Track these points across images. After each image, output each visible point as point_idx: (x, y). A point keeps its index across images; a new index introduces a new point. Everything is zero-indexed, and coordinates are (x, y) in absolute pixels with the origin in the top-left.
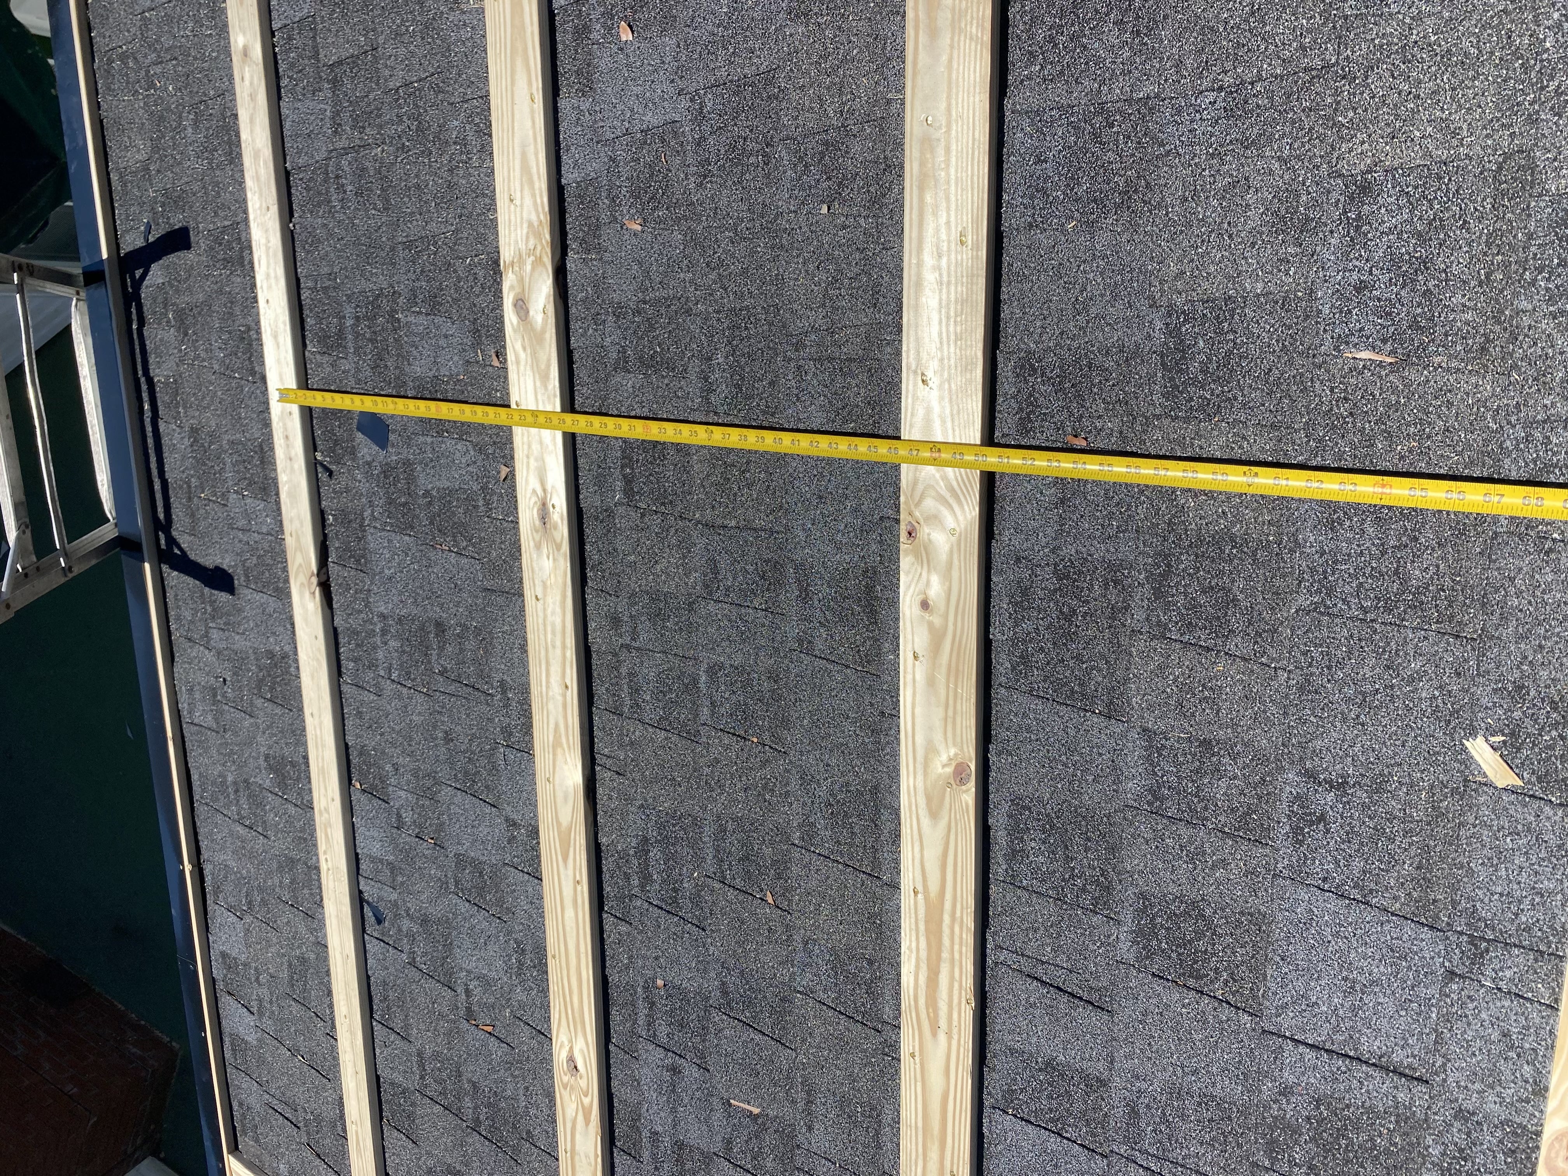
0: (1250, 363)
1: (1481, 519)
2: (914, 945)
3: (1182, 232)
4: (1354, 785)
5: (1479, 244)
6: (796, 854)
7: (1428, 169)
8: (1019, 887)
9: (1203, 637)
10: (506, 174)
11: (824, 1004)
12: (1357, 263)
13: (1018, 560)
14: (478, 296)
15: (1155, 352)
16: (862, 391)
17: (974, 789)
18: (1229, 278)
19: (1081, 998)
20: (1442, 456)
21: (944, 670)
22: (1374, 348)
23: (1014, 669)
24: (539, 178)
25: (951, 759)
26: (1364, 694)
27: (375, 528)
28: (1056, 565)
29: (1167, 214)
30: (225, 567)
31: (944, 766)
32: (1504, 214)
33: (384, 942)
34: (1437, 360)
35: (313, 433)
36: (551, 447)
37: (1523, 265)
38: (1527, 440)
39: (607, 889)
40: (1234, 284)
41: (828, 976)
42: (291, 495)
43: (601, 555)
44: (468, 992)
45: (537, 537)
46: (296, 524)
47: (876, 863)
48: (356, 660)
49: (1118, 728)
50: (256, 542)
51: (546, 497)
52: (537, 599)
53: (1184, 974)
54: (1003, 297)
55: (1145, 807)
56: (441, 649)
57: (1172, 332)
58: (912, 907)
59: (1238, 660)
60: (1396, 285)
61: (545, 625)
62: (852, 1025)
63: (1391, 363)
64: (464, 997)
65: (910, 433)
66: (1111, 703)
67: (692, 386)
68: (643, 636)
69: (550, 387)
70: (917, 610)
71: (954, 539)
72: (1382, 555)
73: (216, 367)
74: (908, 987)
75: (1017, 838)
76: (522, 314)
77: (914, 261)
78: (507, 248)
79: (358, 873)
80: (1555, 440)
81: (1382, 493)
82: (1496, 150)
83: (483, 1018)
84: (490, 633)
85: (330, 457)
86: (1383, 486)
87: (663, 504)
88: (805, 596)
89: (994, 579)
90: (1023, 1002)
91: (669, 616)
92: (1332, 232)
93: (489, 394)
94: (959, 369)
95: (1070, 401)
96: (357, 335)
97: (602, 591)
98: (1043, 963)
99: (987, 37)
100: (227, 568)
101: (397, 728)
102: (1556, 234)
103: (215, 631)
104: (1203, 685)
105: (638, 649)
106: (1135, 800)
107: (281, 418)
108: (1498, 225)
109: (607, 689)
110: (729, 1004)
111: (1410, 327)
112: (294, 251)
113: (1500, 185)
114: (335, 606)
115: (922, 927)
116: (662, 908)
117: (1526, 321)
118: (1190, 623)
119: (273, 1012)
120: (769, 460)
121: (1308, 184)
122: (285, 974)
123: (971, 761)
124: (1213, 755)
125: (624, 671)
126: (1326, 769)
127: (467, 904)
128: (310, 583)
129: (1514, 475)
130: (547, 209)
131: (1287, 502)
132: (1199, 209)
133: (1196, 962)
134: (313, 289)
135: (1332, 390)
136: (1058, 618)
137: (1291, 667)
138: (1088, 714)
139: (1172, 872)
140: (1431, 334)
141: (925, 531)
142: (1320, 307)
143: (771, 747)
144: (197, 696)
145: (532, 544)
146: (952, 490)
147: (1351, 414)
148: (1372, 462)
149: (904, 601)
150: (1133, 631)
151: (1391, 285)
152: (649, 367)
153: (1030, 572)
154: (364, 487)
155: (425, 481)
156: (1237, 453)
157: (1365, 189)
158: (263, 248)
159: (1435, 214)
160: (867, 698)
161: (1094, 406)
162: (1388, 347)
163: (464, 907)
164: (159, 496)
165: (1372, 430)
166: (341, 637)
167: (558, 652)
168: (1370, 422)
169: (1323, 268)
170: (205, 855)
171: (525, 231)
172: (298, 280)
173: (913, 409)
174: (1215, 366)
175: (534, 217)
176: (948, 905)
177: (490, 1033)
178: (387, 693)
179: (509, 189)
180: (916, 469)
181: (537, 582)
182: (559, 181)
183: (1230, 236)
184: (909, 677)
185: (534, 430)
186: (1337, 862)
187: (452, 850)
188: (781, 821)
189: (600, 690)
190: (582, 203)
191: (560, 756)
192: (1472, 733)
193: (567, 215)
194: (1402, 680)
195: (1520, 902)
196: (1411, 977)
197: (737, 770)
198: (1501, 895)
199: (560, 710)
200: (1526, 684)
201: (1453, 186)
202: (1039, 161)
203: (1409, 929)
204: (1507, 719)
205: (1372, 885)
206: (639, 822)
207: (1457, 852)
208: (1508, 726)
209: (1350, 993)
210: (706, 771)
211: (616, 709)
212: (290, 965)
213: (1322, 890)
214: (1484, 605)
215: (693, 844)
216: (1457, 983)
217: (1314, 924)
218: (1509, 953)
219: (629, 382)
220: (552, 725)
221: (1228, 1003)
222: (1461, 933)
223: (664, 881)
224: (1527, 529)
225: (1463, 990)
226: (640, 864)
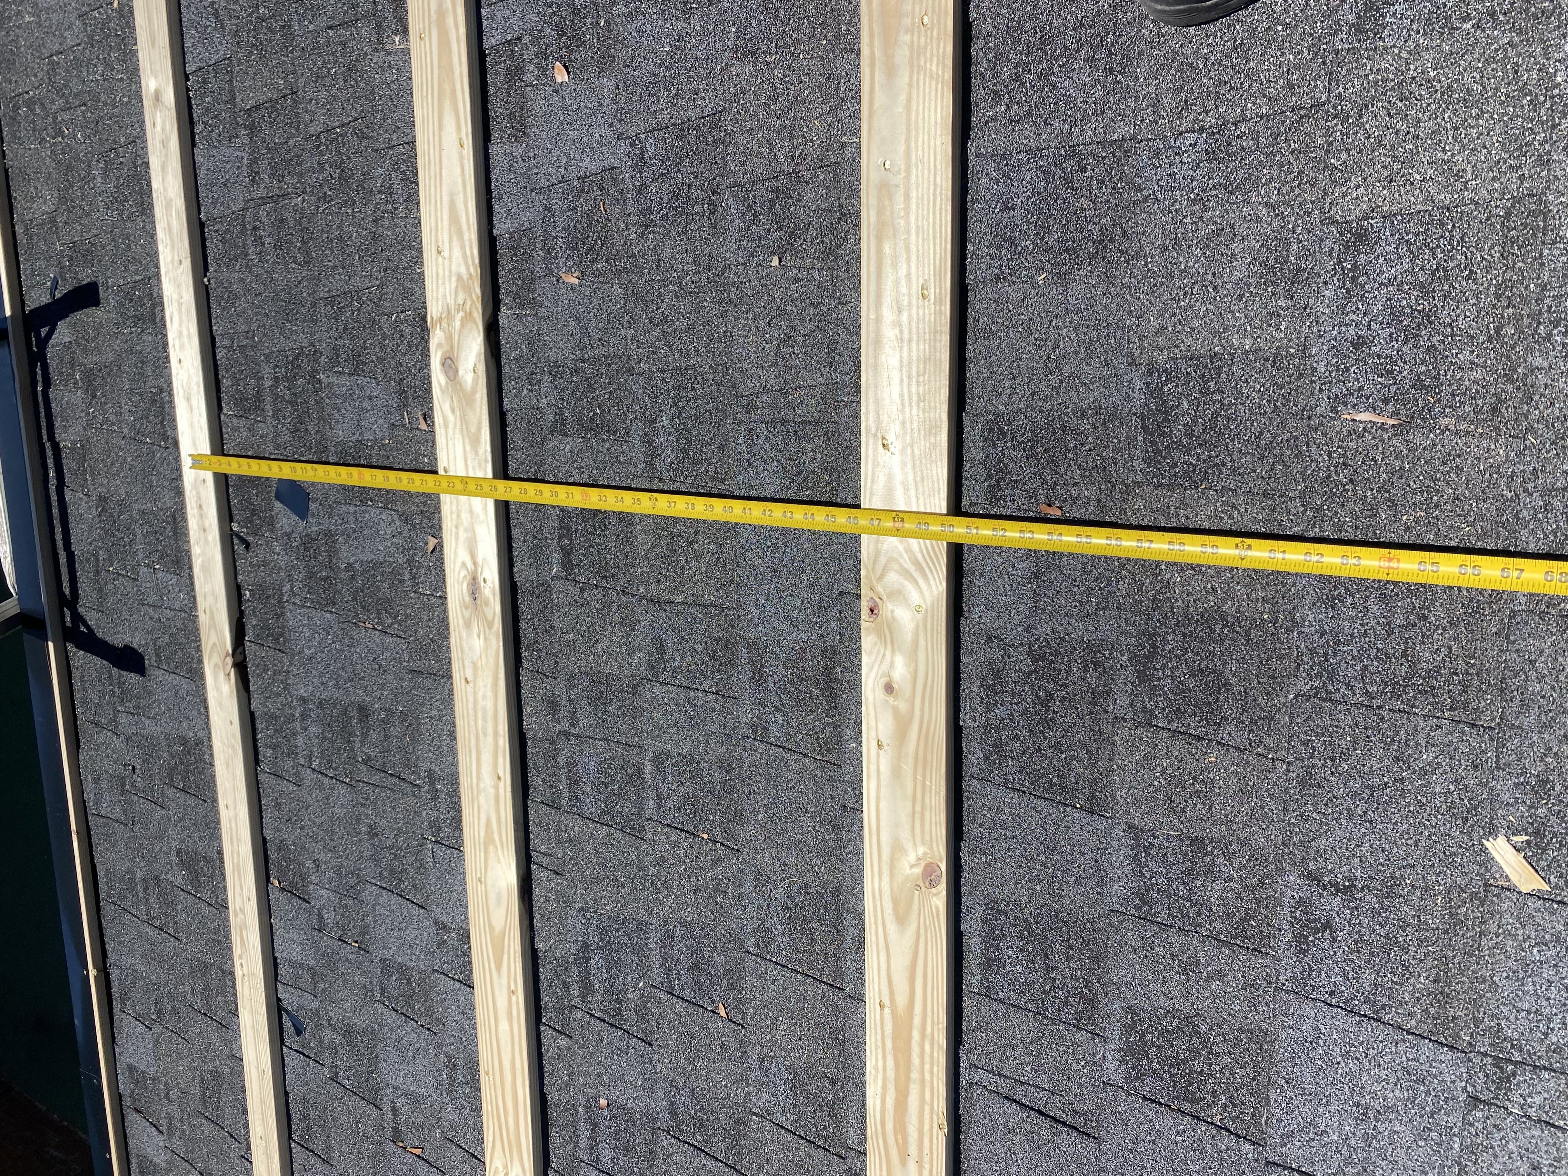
0: (1239, 425)
1: (1496, 595)
2: (880, 1063)
3: (1162, 284)
4: (1362, 889)
5: (1487, 296)
6: (750, 962)
7: (1430, 215)
8: (995, 1000)
9: (1193, 725)
10: (433, 224)
11: (782, 1127)
12: (1354, 317)
13: (989, 639)
14: (404, 355)
15: (1135, 414)
16: (819, 456)
17: (944, 893)
18: (1215, 333)
19: (1064, 1124)
20: (1452, 526)
21: (911, 760)
22: (1374, 410)
23: (987, 758)
24: (469, 231)
25: (919, 859)
26: (1371, 788)
27: (294, 604)
28: (1030, 645)
29: (1146, 265)
30: (135, 646)
31: (912, 867)
32: (1514, 263)
33: (304, 1055)
34: (1444, 422)
35: (229, 502)
36: (482, 516)
37: (1536, 318)
38: (1546, 510)
39: (545, 998)
40: (1220, 340)
41: (787, 1096)
42: (205, 569)
43: (537, 633)
44: (395, 1111)
45: (467, 614)
46: (210, 600)
47: (838, 973)
48: (274, 747)
49: (1102, 825)
50: (168, 619)
51: (476, 571)
52: (467, 681)
53: (1178, 1098)
54: (969, 355)
55: (1133, 911)
56: (365, 735)
57: (1153, 392)
58: (878, 1022)
59: (1231, 750)
60: (1397, 341)
61: (475, 710)
62: (813, 1151)
63: (1393, 426)
64: (390, 1116)
65: (870, 501)
66: (1094, 797)
67: (636, 451)
68: (583, 722)
69: (481, 452)
70: (880, 693)
71: (919, 617)
72: (1389, 635)
73: (126, 431)
74: (874, 1110)
75: (992, 946)
76: (451, 374)
77: (872, 317)
78: (434, 303)
79: (276, 980)
81: (1389, 568)
82: (1504, 194)
83: (411, 1139)
84: (417, 718)
85: (247, 528)
86: (1390, 560)
87: (605, 577)
88: (759, 678)
89: (964, 659)
90: (1001, 1127)
91: (611, 700)
92: (1326, 283)
93: (416, 459)
94: (922, 433)
95: (1043, 468)
96: (276, 397)
97: (538, 672)
98: (1022, 1084)
99: (949, 75)
100: (136, 647)
101: (318, 821)
103: (124, 715)
104: (1194, 778)
105: (577, 736)
106: (1121, 905)
107: (195, 486)
108: (1507, 276)
109: (544, 780)
110: (678, 1126)
111: (1413, 386)
112: (209, 308)
113: (1509, 232)
114: (252, 689)
115: (889, 1044)
116: (604, 1021)
117: (1542, 379)
118: (1179, 709)
119: (184, 1132)
120: (718, 531)
121: (1298, 232)
122: (196, 1090)
123: (941, 861)
124: (1206, 855)
125: (561, 760)
126: (1331, 871)
127: (394, 1014)
128: (225, 664)
129: (1532, 548)
130: (477, 261)
131: (1283, 577)
132: (1181, 259)
133: (1191, 1084)
134: (230, 348)
135: (1330, 455)
136: (1034, 703)
137: (1291, 759)
138: (1068, 809)
139: (1164, 983)
140: (1436, 394)
141: (888, 608)
142: (1315, 365)
143: (722, 844)
144: (104, 785)
145: (461, 622)
146: (916, 563)
147: (1351, 481)
148: (1375, 534)
149: (866, 684)
150: (1116, 718)
151: (1391, 341)
152: (588, 430)
153: (1002, 652)
154: (282, 560)
155: (347, 554)
156: (1227, 524)
157: (1361, 236)
158: (175, 304)
159: (1438, 264)
160: (828, 790)
161: (1069, 473)
162: (1390, 408)
163: (391, 1016)
164: (64, 570)
165: (1375, 498)
166: (258, 721)
167: (490, 739)
168: (1372, 490)
169: (1317, 322)
170: (112, 958)
171: (454, 285)
172: (213, 339)
173: (873, 475)
174: (1201, 428)
175: (463, 271)
176: (917, 1021)
177: (418, 1156)
178: (307, 783)
179: (437, 242)
180: (878, 541)
181: (466, 663)
182: (490, 232)
183: (1215, 288)
184: (873, 767)
185: (463, 498)
186: (1345, 975)
187: (378, 954)
188: (734, 926)
189: (536, 781)
190: (516, 255)
191: (492, 855)
192: (1492, 832)
193: (500, 268)
194: (1414, 773)
195: (1550, 1020)
196: (1430, 1102)
197: (685, 870)
198: (1529, 1012)
199: (492, 803)
200: (1551, 778)
201: (1457, 233)
202: (1006, 208)
203: (1426, 1049)
204: (1530, 816)
205: (1385, 1000)
206: (579, 926)
207: (1478, 964)
208: (1532, 824)
209: (1362, 1120)
210: (652, 870)
211: (554, 802)
212: (202, 1080)
213: (1331, 1005)
214: (1502, 690)
215: (637, 951)
216: (1482, 1110)
217: (1321, 1043)
218: (1539, 1076)
219: (567, 446)
220: (483, 821)
221: (1228, 1130)
222: (1485, 1054)
223: (606, 991)
224: (1548, 607)
225: (1488, 1118)
226: (580, 973)
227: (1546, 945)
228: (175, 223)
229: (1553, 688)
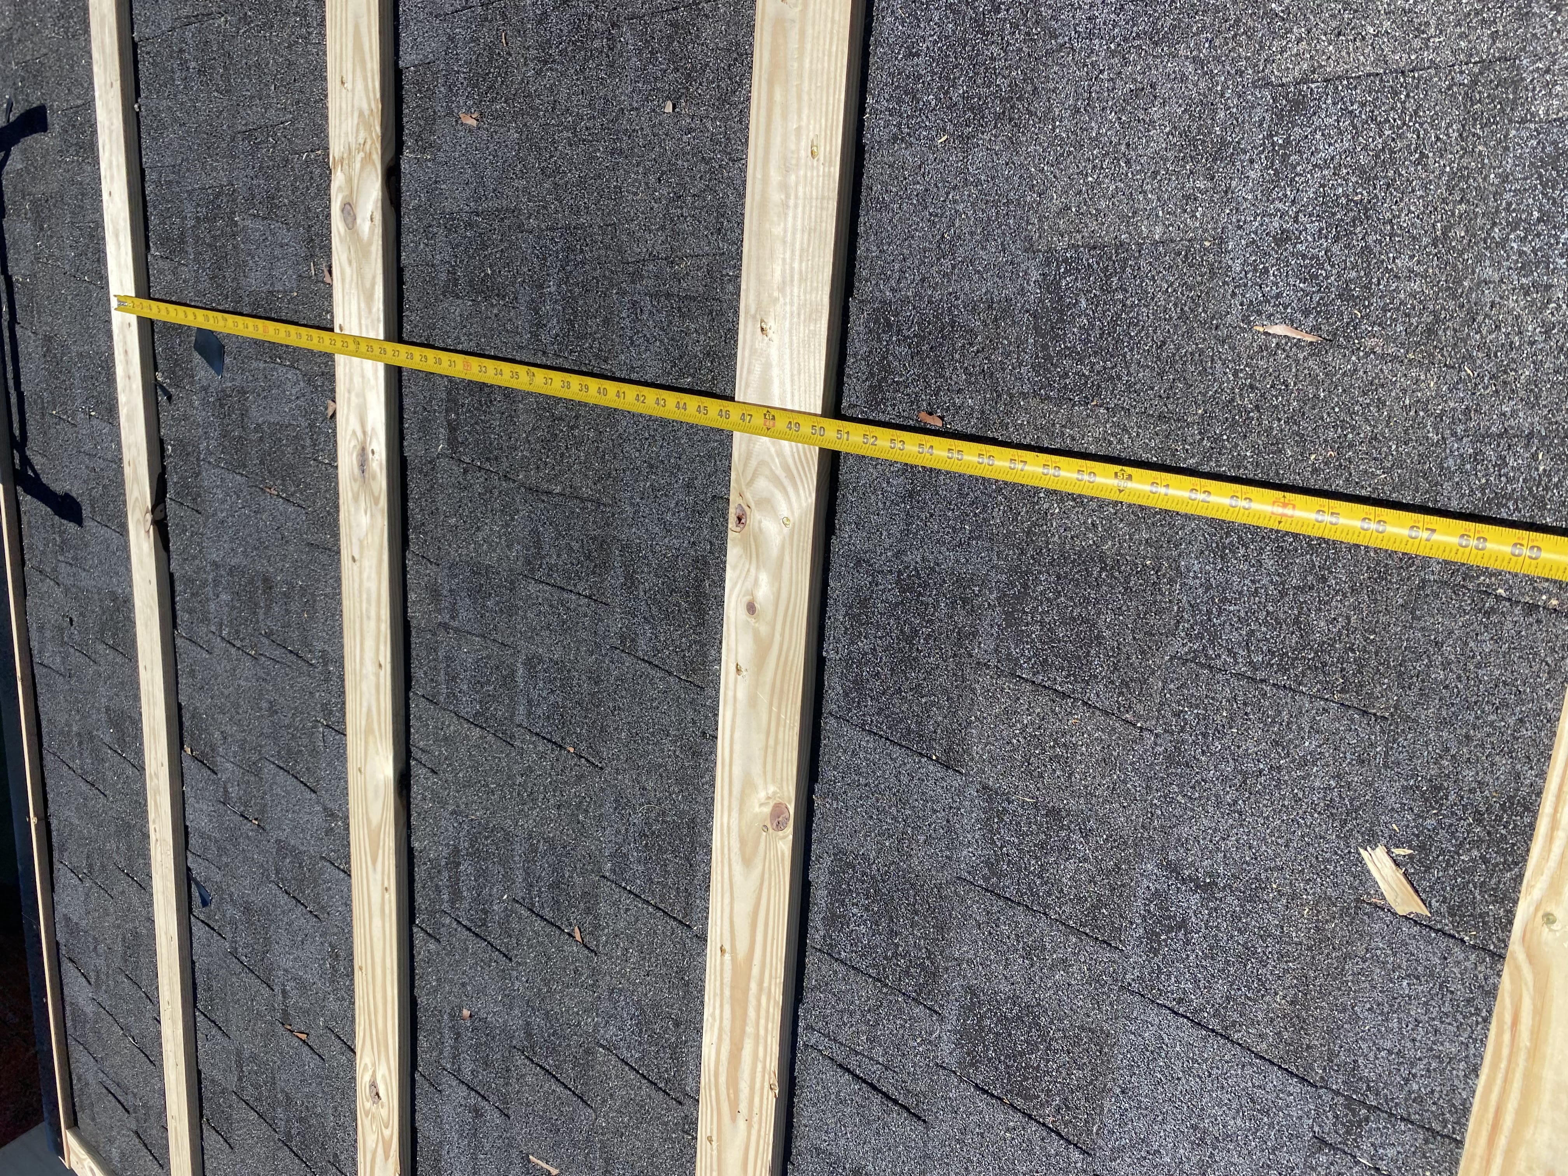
0: (1140, 332)
1: (1408, 560)
2: (717, 1012)
3: (1070, 153)
4: (1224, 887)
5: (1438, 186)
6: (606, 887)
7: (1381, 80)
8: (837, 960)
9: (1059, 680)
10: (338, 51)
11: (627, 1064)
12: (1280, 206)
13: (858, 563)
14: (313, 199)
15: (1027, 311)
16: (702, 337)
17: (791, 837)
18: (1123, 217)
19: (895, 1102)
20: (1366, 472)
21: (767, 688)
22: (1292, 322)
23: (846, 695)
24: (372, 58)
25: (769, 798)
26: (1245, 775)
27: (209, 463)
28: (900, 573)
29: (1054, 129)
30: (74, 495)
31: (761, 805)
32: (1475, 147)
33: (209, 926)
34: (1370, 342)
35: (154, 350)
36: (373, 382)
37: (1493, 218)
38: (1475, 459)
39: (419, 900)
40: (1127, 227)
41: (633, 1032)
42: (129, 418)
43: (424, 515)
44: (284, 992)
45: (356, 486)
46: (134, 451)
47: (688, 907)
48: (191, 611)
49: (957, 782)
50: (102, 470)
51: (365, 441)
52: (354, 560)
53: (1011, 1091)
54: (861, 229)
55: (981, 882)
56: (268, 608)
57: (1050, 285)
58: (718, 968)
59: (1097, 713)
60: (1326, 238)
61: (360, 592)
62: (653, 1093)
63: (1311, 343)
64: (280, 997)
65: (745, 394)
66: (951, 749)
67: (522, 320)
68: (463, 614)
69: (374, 310)
70: (742, 612)
71: (786, 530)
72: (1282, 597)
73: (67, 267)
74: (709, 1058)
75: (837, 900)
76: (350, 220)
77: (759, 176)
78: (337, 140)
79: (187, 848)
80: (1511, 462)
81: (1283, 515)
82: (1471, 55)
83: (299, 1024)
84: (313, 594)
85: (171, 379)
86: (1285, 505)
87: (488, 459)
88: (630, 582)
89: (832, 584)
90: (833, 1097)
91: (490, 594)
92: (1252, 161)
93: (320, 315)
94: (802, 317)
95: (929, 369)
96: (197, 239)
97: (423, 557)
98: (857, 1053)
100: (75, 496)
101: (226, 692)
102: (1540, 176)
103: (63, 565)
104: (1055, 740)
105: (456, 630)
106: (969, 873)
107: (122, 329)
108: (1465, 162)
109: (425, 673)
110: (532, 1047)
111: (1340, 296)
112: (140, 137)
113: (1472, 105)
114: (171, 548)
115: (727, 992)
116: (469, 929)
117: (1489, 295)
118: (1046, 660)
119: (108, 986)
120: (599, 416)
121: (1227, 95)
122: (119, 948)
123: (790, 803)
124: (1062, 828)
125: (441, 654)
126: (1192, 864)
127: (286, 897)
128: (145, 521)
129: (1454, 505)
130: (378, 95)
131: (1171, 517)
132: (1093, 124)
133: (1026, 1079)
134: (158, 183)
135: (1235, 375)
136: (898, 638)
137: (1159, 730)
138: (923, 760)
139: (1006, 967)
140: (1365, 307)
141: (755, 517)
142: (1230, 262)
143: (587, 760)
144: (48, 634)
145: (350, 495)
146: (786, 468)
147: (1257, 407)
148: (1277, 474)
149: (729, 602)
150: (978, 663)
151: (1320, 238)
152: (479, 293)
153: (870, 579)
154: (200, 416)
155: (256, 414)
156: (1116, 450)
157: (1298, 104)
158: (107, 131)
159: (1385, 142)
160: (690, 713)
161: (955, 376)
162: (1310, 321)
163: (283, 899)
164: (14, 410)
165: (1282, 430)
166: (177, 583)
167: (373, 624)
168: (1279, 420)
169: (1237, 209)
170: (52, 808)
171: (356, 122)
172: (143, 171)
173: (750, 363)
174: (1098, 332)
175: (365, 106)
176: (755, 971)
177: (304, 1041)
178: (217, 651)
179: (341, 71)
180: (750, 440)
181: (354, 540)
182: (396, 63)
183: (1128, 162)
184: (730, 694)
185: (356, 360)
186: (1196, 981)
187: (274, 835)
188: (593, 847)
189: (418, 673)
190: (420, 91)
191: (371, 745)
192: (1371, 840)
193: (405, 106)
194: (1293, 761)
195: (1413, 1065)
196: (1272, 1137)
197: (550, 783)
198: (1390, 1052)
199: (373, 691)
200: (1445, 784)
201: (1411, 105)
202: (911, 55)
203: (1275, 1077)
204: (1416, 827)
205: (1236, 1016)
206: (451, 829)
207: (1340, 989)
208: (1417, 836)
209: (1199, 1145)
210: (519, 780)
211: (434, 696)
212: (124, 940)
213: (1176, 1013)
214: (1400, 675)
215: (504, 862)
216: (1326, 1154)
217: (1163, 1055)
218: (1394, 1126)
219: (457, 308)
220: (364, 710)
221: (1058, 1134)
222: (1337, 1093)
223: (474, 900)
224: (1464, 579)
225: (1332, 1164)
226: (450, 877)
227: (1418, 978)
228: (107, 40)
229: (1459, 678)
